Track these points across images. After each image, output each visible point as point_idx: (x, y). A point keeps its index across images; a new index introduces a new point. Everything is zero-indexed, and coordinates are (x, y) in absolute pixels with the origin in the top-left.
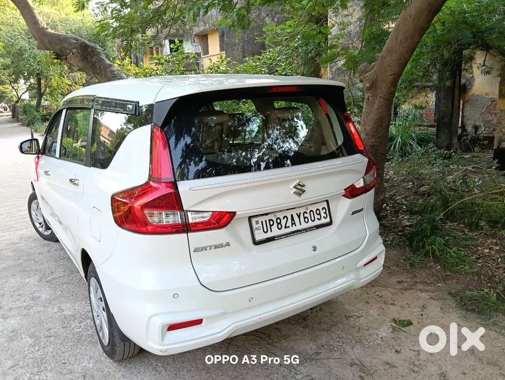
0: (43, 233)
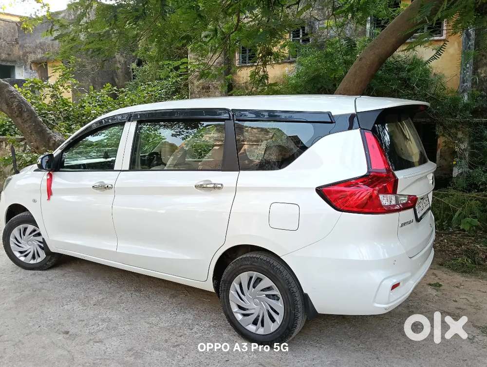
0: (27, 262)
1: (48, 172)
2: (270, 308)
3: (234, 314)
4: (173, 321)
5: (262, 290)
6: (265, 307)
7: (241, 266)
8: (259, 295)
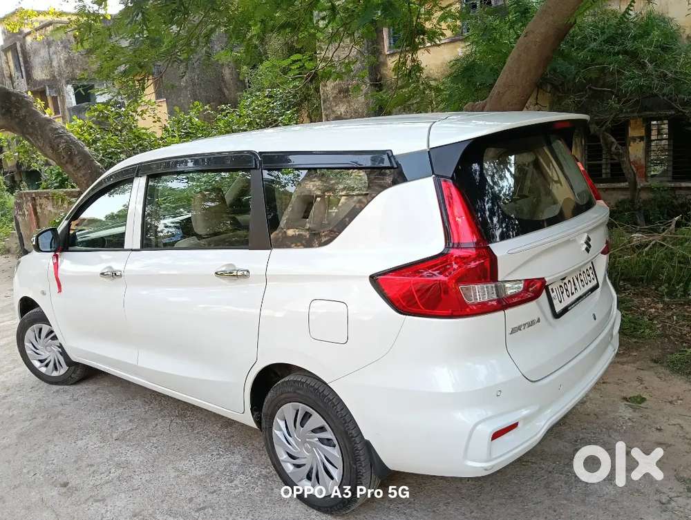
0: (49, 375)
1: (53, 253)
2: (324, 459)
3: (282, 463)
4: (212, 467)
5: (314, 431)
6: (319, 456)
7: (282, 394)
8: (310, 438)
